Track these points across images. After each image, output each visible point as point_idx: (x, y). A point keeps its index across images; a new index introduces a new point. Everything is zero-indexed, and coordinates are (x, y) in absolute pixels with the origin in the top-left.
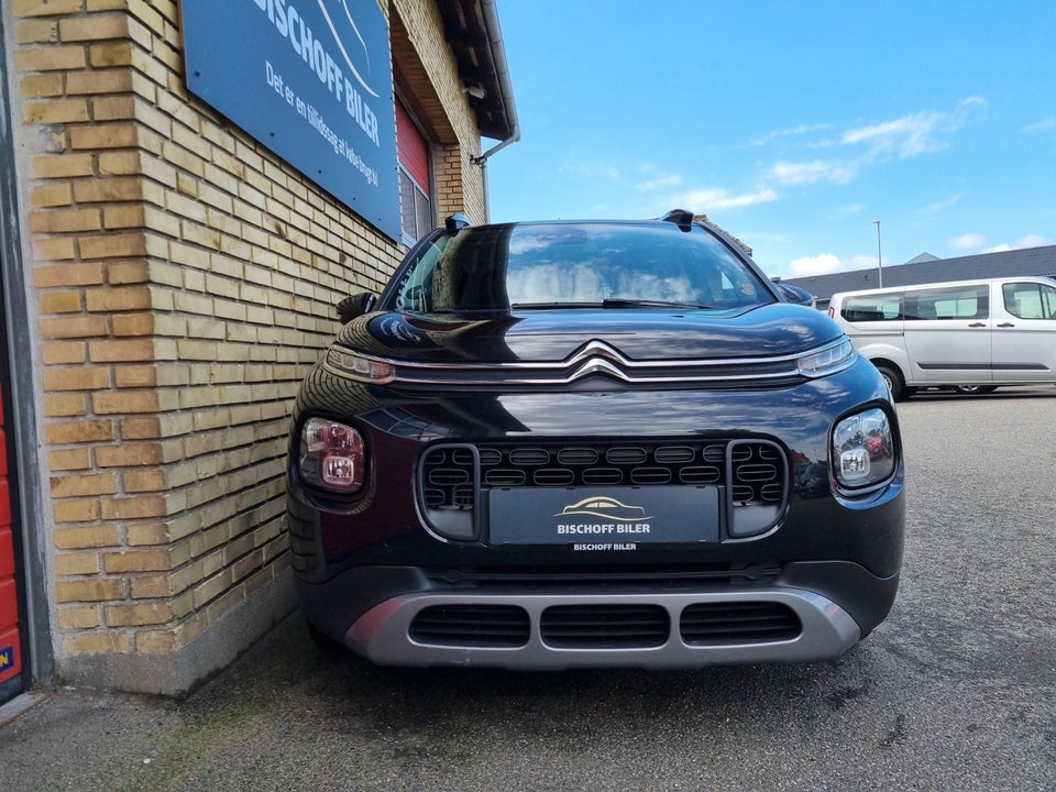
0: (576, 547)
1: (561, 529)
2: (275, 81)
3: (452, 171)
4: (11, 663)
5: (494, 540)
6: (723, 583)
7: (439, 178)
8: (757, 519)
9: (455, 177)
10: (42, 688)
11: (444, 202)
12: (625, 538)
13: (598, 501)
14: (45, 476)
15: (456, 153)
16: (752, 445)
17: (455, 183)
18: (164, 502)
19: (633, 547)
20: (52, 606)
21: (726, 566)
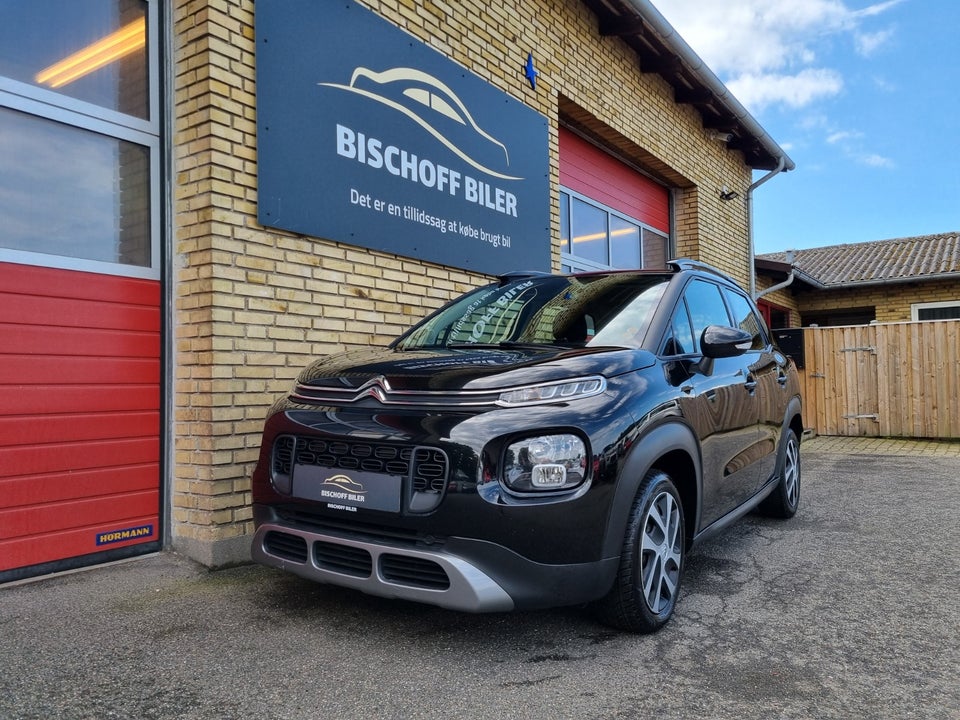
0: (329, 505)
1: (325, 493)
2: (362, 200)
3: (690, 211)
4: (150, 534)
5: (294, 495)
6: (412, 544)
7: (679, 218)
8: (424, 501)
9: (692, 216)
10: (166, 550)
11: (681, 238)
12: (351, 503)
13: (341, 478)
14: (174, 438)
15: (694, 194)
16: (430, 451)
17: (692, 221)
18: (211, 457)
19: (355, 509)
20: (173, 508)
21: (414, 532)
